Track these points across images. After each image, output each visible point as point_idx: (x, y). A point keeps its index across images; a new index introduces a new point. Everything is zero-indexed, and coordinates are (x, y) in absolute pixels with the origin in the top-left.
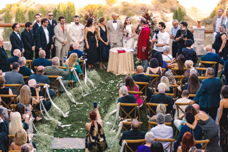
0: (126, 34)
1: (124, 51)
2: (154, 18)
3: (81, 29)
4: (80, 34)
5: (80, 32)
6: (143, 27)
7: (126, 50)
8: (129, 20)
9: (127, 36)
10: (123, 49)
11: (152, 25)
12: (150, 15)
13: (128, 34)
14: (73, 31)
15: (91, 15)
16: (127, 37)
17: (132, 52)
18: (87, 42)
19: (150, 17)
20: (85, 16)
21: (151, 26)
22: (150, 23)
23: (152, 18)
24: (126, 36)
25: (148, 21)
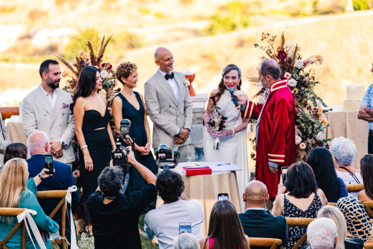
0: (217, 120)
2: (305, 64)
3: (62, 106)
4: (60, 120)
5: (60, 114)
6: (272, 90)
9: (222, 126)
10: (202, 165)
11: (297, 86)
12: (290, 55)
13: (224, 119)
14: (36, 112)
15: (96, 61)
16: (220, 129)
17: (233, 175)
18: (84, 147)
19: (291, 61)
20: (75, 65)
21: (297, 90)
22: (292, 80)
23: (298, 64)
24: (217, 128)
25: (287, 73)
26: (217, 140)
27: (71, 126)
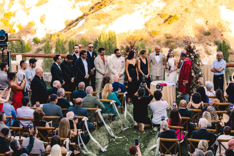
0: (168, 67)
1: (165, 85)
2: (197, 51)
3: (121, 62)
5: (121, 64)
6: (185, 61)
7: (167, 84)
8: (172, 53)
9: (169, 69)
10: (164, 82)
12: (192, 47)
13: (170, 67)
15: (132, 47)
16: (169, 70)
17: (173, 86)
18: (128, 74)
19: (192, 50)
20: (126, 48)
21: (194, 59)
22: (192, 56)
23: (195, 51)
24: (168, 70)
25: (191, 54)
26: (168, 73)
27: (124, 68)
